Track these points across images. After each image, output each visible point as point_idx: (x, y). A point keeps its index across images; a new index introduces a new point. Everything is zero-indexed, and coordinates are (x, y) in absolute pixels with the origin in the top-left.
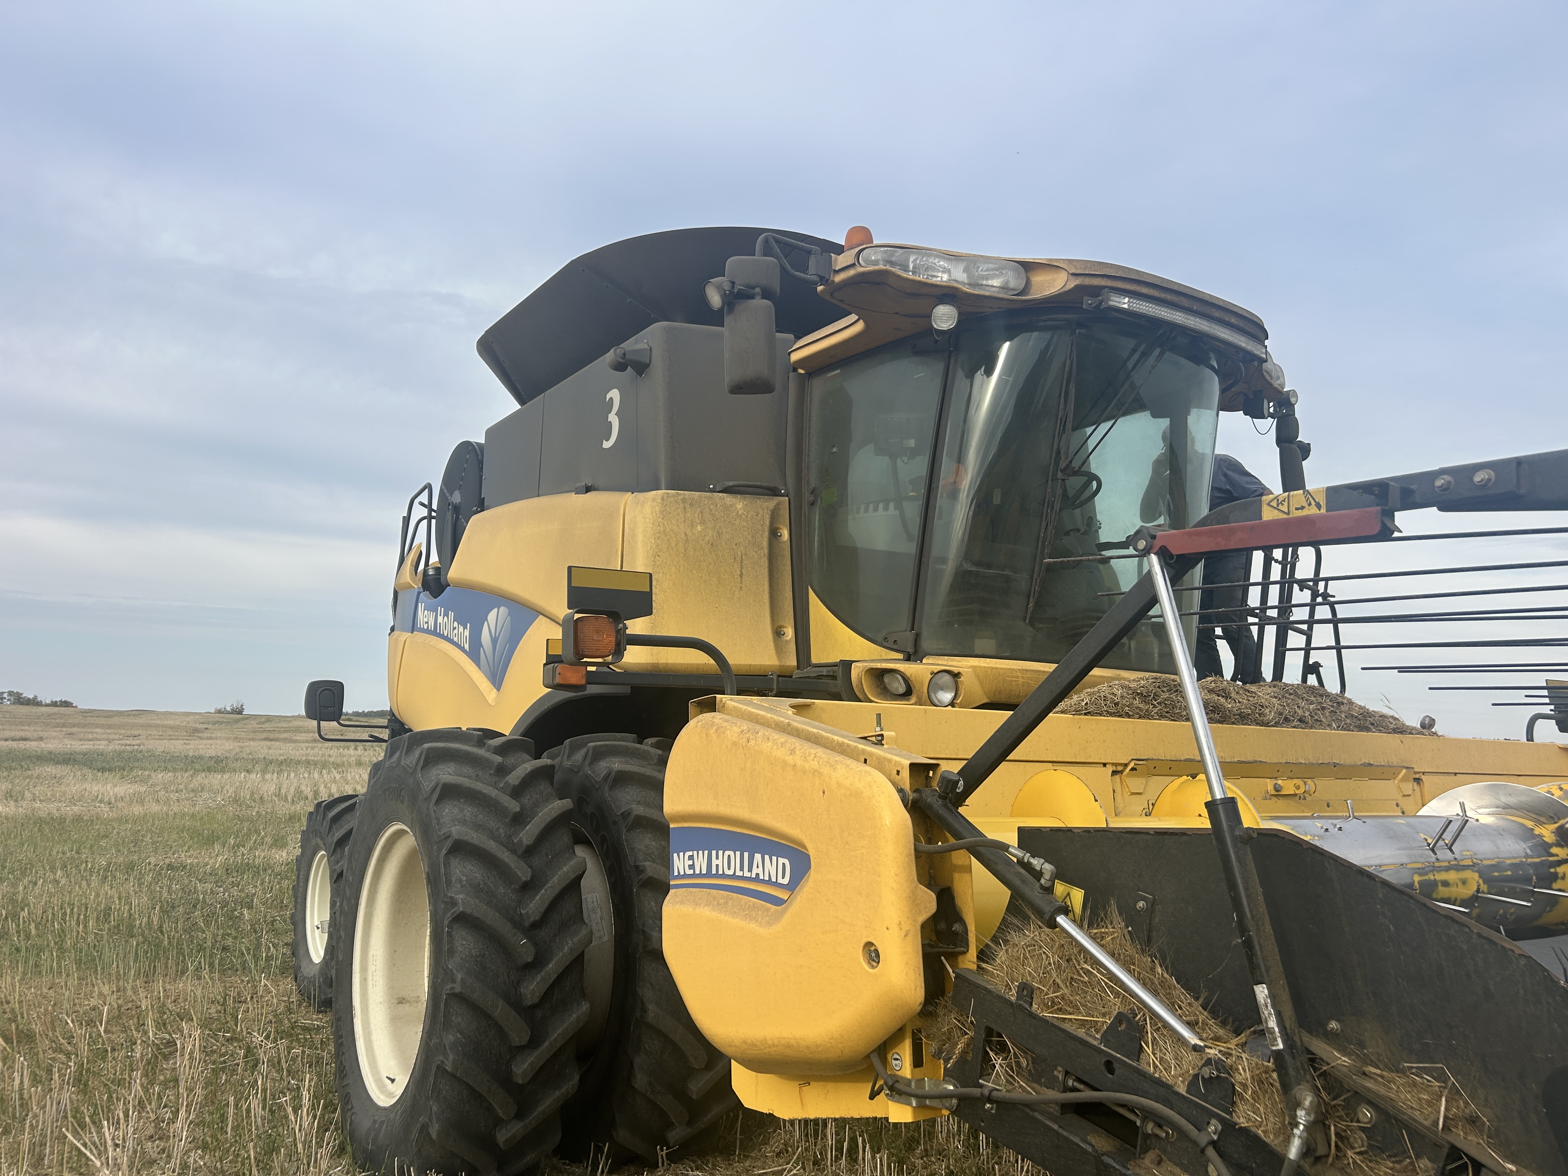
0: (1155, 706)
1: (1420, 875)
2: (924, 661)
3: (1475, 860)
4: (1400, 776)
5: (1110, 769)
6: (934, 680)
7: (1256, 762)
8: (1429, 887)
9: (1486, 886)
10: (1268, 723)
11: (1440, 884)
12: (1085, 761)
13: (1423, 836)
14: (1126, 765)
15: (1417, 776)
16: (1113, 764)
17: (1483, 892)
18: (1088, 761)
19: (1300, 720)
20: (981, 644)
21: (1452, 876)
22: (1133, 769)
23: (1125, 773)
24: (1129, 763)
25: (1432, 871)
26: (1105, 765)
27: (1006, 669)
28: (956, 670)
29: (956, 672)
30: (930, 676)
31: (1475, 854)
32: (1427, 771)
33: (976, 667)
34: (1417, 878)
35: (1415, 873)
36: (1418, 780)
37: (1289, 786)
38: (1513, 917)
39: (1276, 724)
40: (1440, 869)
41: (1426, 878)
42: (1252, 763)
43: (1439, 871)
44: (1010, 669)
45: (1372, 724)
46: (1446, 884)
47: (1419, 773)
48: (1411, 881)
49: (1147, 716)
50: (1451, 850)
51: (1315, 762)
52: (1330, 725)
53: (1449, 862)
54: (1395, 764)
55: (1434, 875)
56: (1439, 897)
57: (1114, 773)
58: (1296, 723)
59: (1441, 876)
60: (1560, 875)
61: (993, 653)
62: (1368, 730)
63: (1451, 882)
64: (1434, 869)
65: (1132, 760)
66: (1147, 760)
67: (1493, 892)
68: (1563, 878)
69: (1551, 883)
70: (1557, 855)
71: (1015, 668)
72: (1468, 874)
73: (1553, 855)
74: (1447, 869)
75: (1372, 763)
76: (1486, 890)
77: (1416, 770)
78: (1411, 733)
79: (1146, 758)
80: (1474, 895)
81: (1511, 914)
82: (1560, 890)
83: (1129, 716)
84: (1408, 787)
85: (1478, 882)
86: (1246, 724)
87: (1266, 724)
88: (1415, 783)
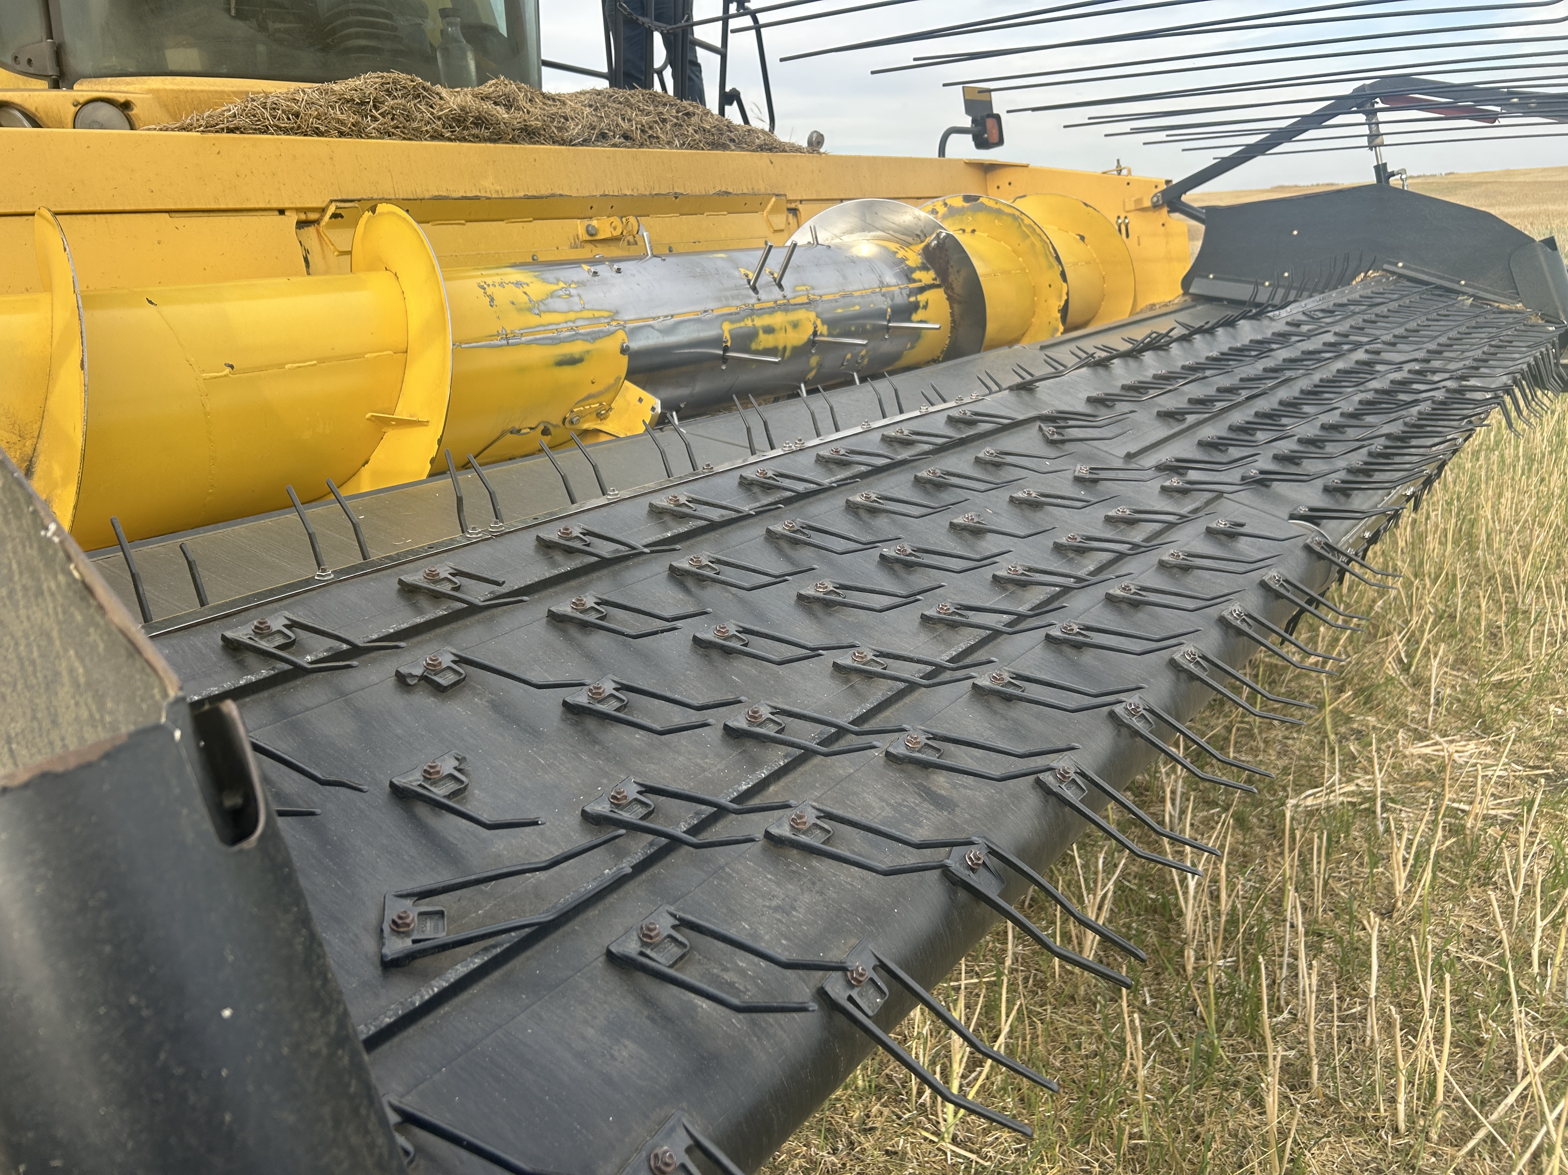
0: (375, 119)
1: (732, 322)
2: (76, 87)
3: (812, 297)
4: (769, 207)
5: (292, 218)
6: (80, 115)
7: (553, 196)
8: (744, 340)
9: (826, 327)
10: (571, 141)
11: (761, 332)
12: (238, 206)
13: (743, 271)
14: (323, 210)
15: (793, 206)
16: (298, 210)
17: (822, 335)
18: (244, 206)
19: (626, 137)
20: (175, 57)
21: (778, 319)
22: (335, 216)
23: (323, 223)
24: (327, 206)
25: (750, 315)
26: (282, 212)
27: (211, 92)
28: (121, 98)
29: (122, 100)
30: (74, 109)
31: (813, 288)
32: (805, 197)
33: (158, 90)
34: (727, 327)
35: (725, 320)
36: (794, 211)
37: (605, 227)
38: (866, 361)
39: (585, 142)
40: (762, 312)
41: (742, 324)
42: (547, 197)
43: (759, 315)
44: (216, 92)
45: (732, 140)
46: (769, 330)
47: (795, 201)
48: (720, 331)
49: (358, 132)
50: (780, 286)
51: (647, 193)
52: (669, 143)
53: (776, 302)
54: (763, 191)
55: (753, 320)
56: (761, 348)
57: (302, 224)
58: (617, 140)
59: (760, 322)
60: (921, 305)
61: (198, 68)
62: (725, 147)
63: (777, 327)
64: (753, 312)
65: (332, 201)
66: (359, 200)
67: (835, 333)
68: (925, 307)
69: (911, 314)
70: (920, 281)
71: (226, 89)
72: (800, 315)
73: (915, 281)
74: (772, 311)
75: (730, 190)
76: (825, 332)
77: (790, 197)
78: (784, 151)
79: (359, 197)
80: (809, 340)
81: (863, 357)
82: (921, 322)
83: (318, 133)
84: (780, 220)
85: (814, 323)
86: (538, 142)
87: (569, 143)
88: (791, 216)
